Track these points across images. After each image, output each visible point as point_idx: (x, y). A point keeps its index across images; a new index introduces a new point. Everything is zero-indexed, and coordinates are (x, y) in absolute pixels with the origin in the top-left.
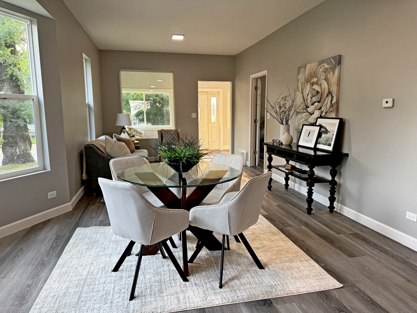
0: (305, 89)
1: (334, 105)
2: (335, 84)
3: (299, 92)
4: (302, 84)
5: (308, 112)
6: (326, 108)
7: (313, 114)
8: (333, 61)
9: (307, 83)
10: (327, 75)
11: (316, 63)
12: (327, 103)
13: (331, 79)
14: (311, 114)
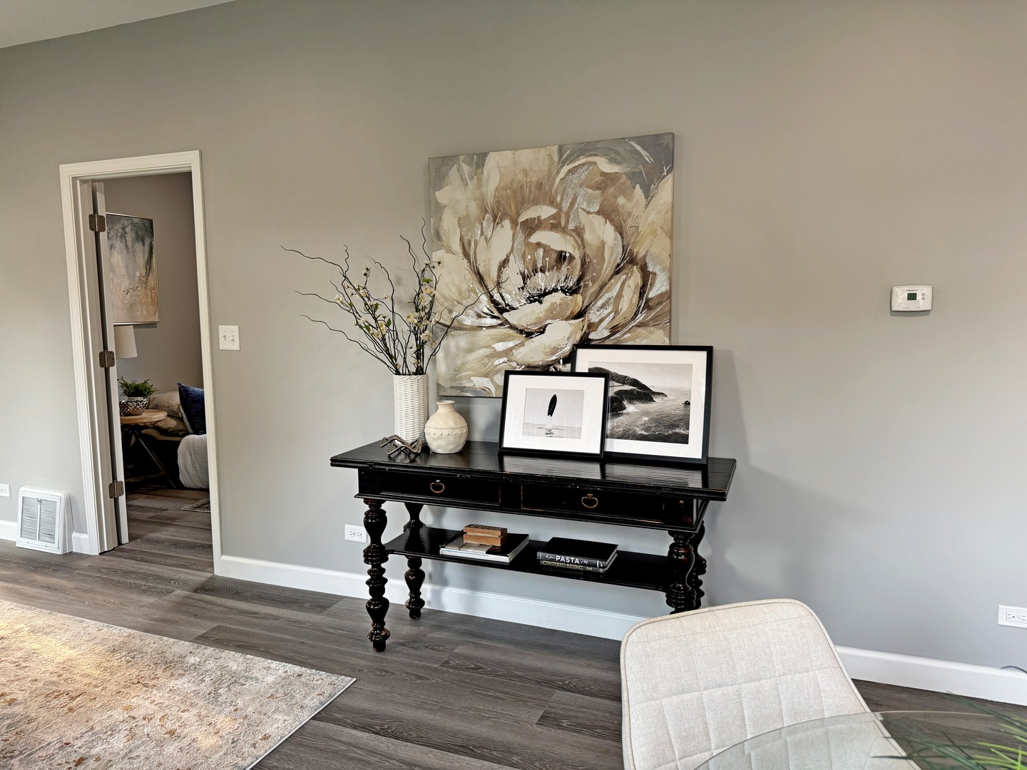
0: (482, 243)
1: (659, 304)
2: (659, 231)
3: (449, 250)
4: (462, 222)
5: (512, 327)
6: (617, 312)
7: (542, 333)
8: (644, 153)
9: (496, 220)
10: (616, 197)
11: (543, 153)
12: (619, 296)
13: (635, 213)
14: (529, 335)
